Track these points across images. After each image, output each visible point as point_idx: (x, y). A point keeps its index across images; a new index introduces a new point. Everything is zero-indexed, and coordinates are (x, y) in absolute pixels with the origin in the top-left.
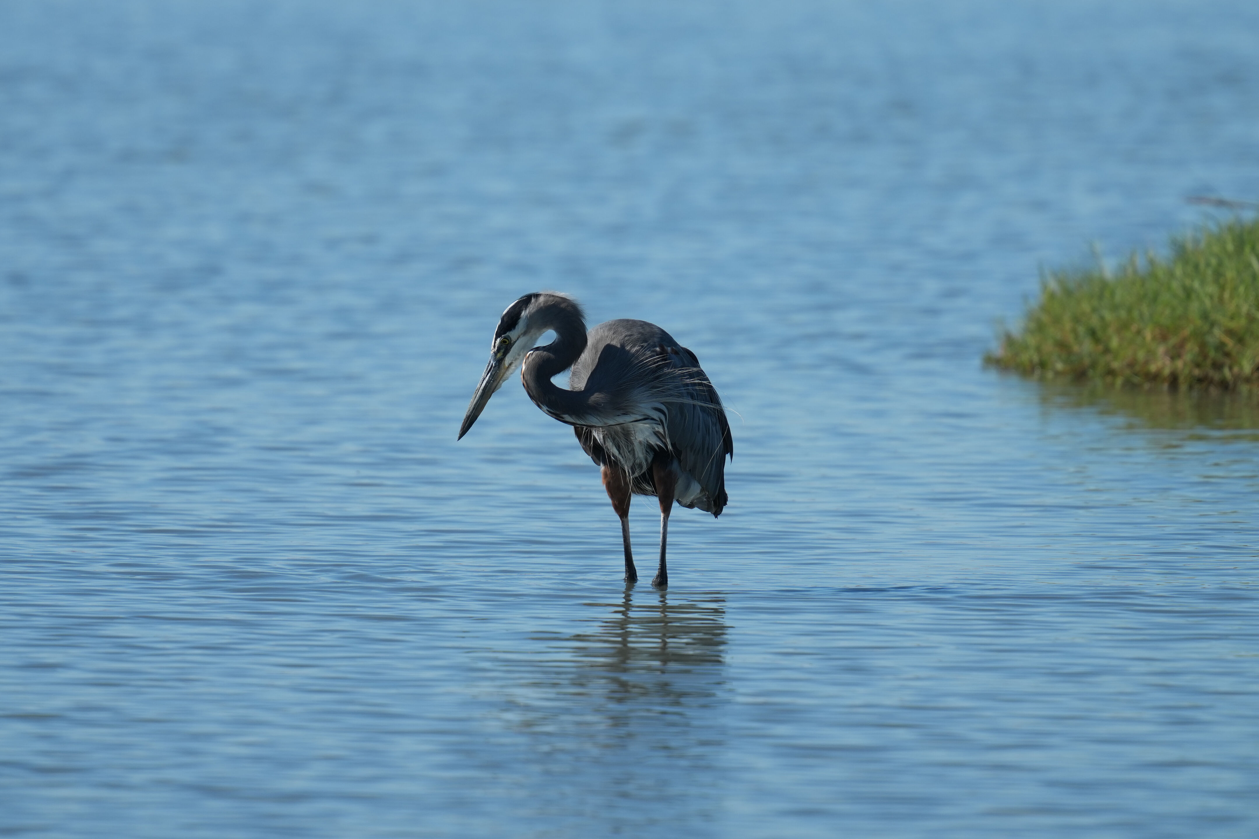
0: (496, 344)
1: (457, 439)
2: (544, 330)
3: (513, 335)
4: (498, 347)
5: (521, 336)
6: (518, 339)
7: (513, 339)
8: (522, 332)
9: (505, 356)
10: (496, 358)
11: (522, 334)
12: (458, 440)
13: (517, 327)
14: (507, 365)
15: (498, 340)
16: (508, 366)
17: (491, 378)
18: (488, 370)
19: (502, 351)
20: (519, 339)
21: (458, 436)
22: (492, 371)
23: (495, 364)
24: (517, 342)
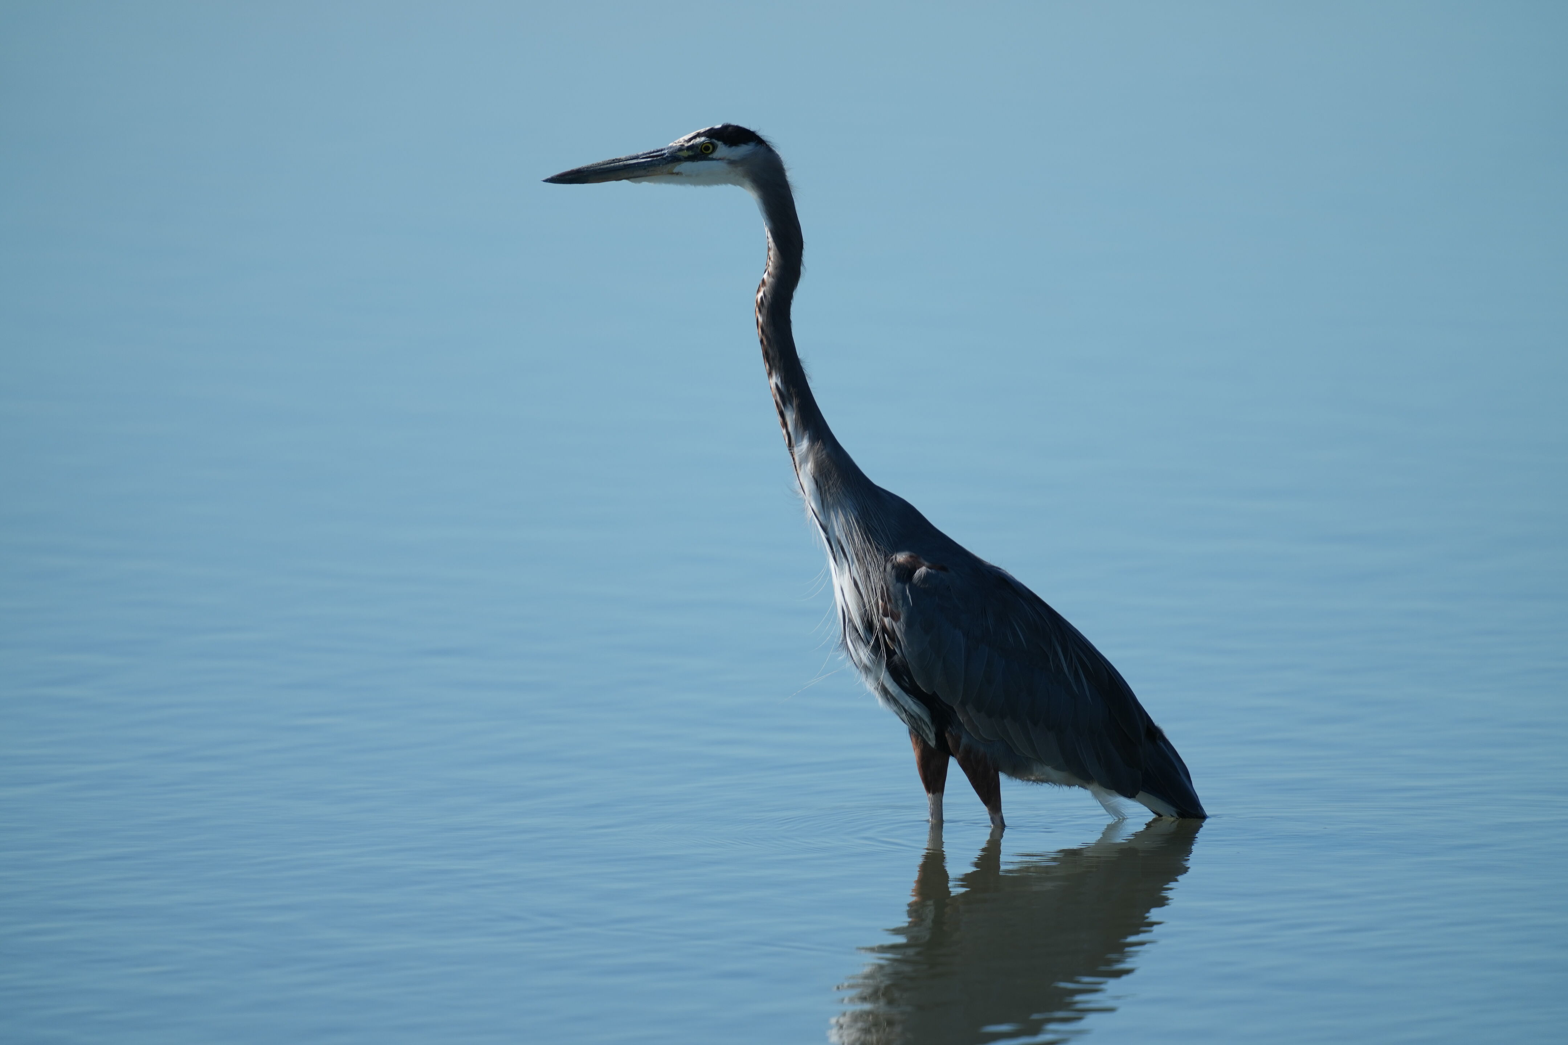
0: (694, 140)
1: (544, 179)
2: (748, 184)
3: (723, 150)
4: (693, 144)
5: (725, 161)
6: (720, 159)
7: (716, 155)
8: (732, 158)
9: (685, 161)
10: (676, 152)
11: (729, 160)
12: (544, 181)
13: (733, 148)
14: (675, 170)
15: (703, 139)
16: (675, 173)
17: (646, 164)
18: (652, 155)
19: (690, 153)
20: (720, 161)
21: (549, 177)
22: (657, 160)
23: (667, 156)
24: (715, 162)
